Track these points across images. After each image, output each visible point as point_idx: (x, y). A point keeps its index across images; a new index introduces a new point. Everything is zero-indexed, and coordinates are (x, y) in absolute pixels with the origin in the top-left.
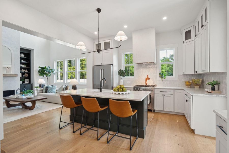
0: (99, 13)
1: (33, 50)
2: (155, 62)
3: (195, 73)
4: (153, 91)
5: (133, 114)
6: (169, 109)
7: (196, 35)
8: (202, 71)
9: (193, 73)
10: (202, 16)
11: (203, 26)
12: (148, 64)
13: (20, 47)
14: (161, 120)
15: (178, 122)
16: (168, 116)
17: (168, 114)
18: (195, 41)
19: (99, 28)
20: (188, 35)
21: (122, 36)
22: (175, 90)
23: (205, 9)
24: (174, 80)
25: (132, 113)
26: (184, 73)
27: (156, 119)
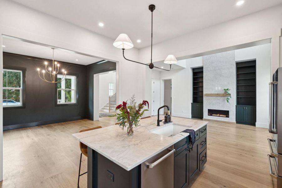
0: (152, 11)
13: (236, 62)
19: (152, 34)
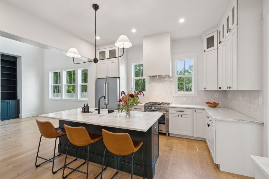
0: (96, 10)
1: (20, 57)
2: (170, 75)
3: (219, 89)
4: (168, 110)
5: (136, 150)
6: (187, 132)
7: (220, 42)
8: (228, 88)
9: (216, 89)
10: (228, 19)
11: (229, 30)
12: (162, 78)
14: (177, 148)
15: (198, 151)
16: (185, 142)
17: (185, 138)
18: (219, 50)
19: (96, 31)
20: (210, 42)
21: (125, 42)
22: (194, 110)
23: (232, 8)
24: (193, 97)
25: (134, 150)
26: (205, 89)
27: (170, 147)
